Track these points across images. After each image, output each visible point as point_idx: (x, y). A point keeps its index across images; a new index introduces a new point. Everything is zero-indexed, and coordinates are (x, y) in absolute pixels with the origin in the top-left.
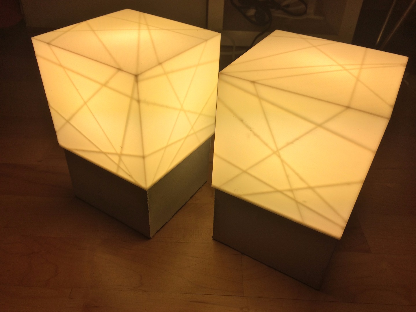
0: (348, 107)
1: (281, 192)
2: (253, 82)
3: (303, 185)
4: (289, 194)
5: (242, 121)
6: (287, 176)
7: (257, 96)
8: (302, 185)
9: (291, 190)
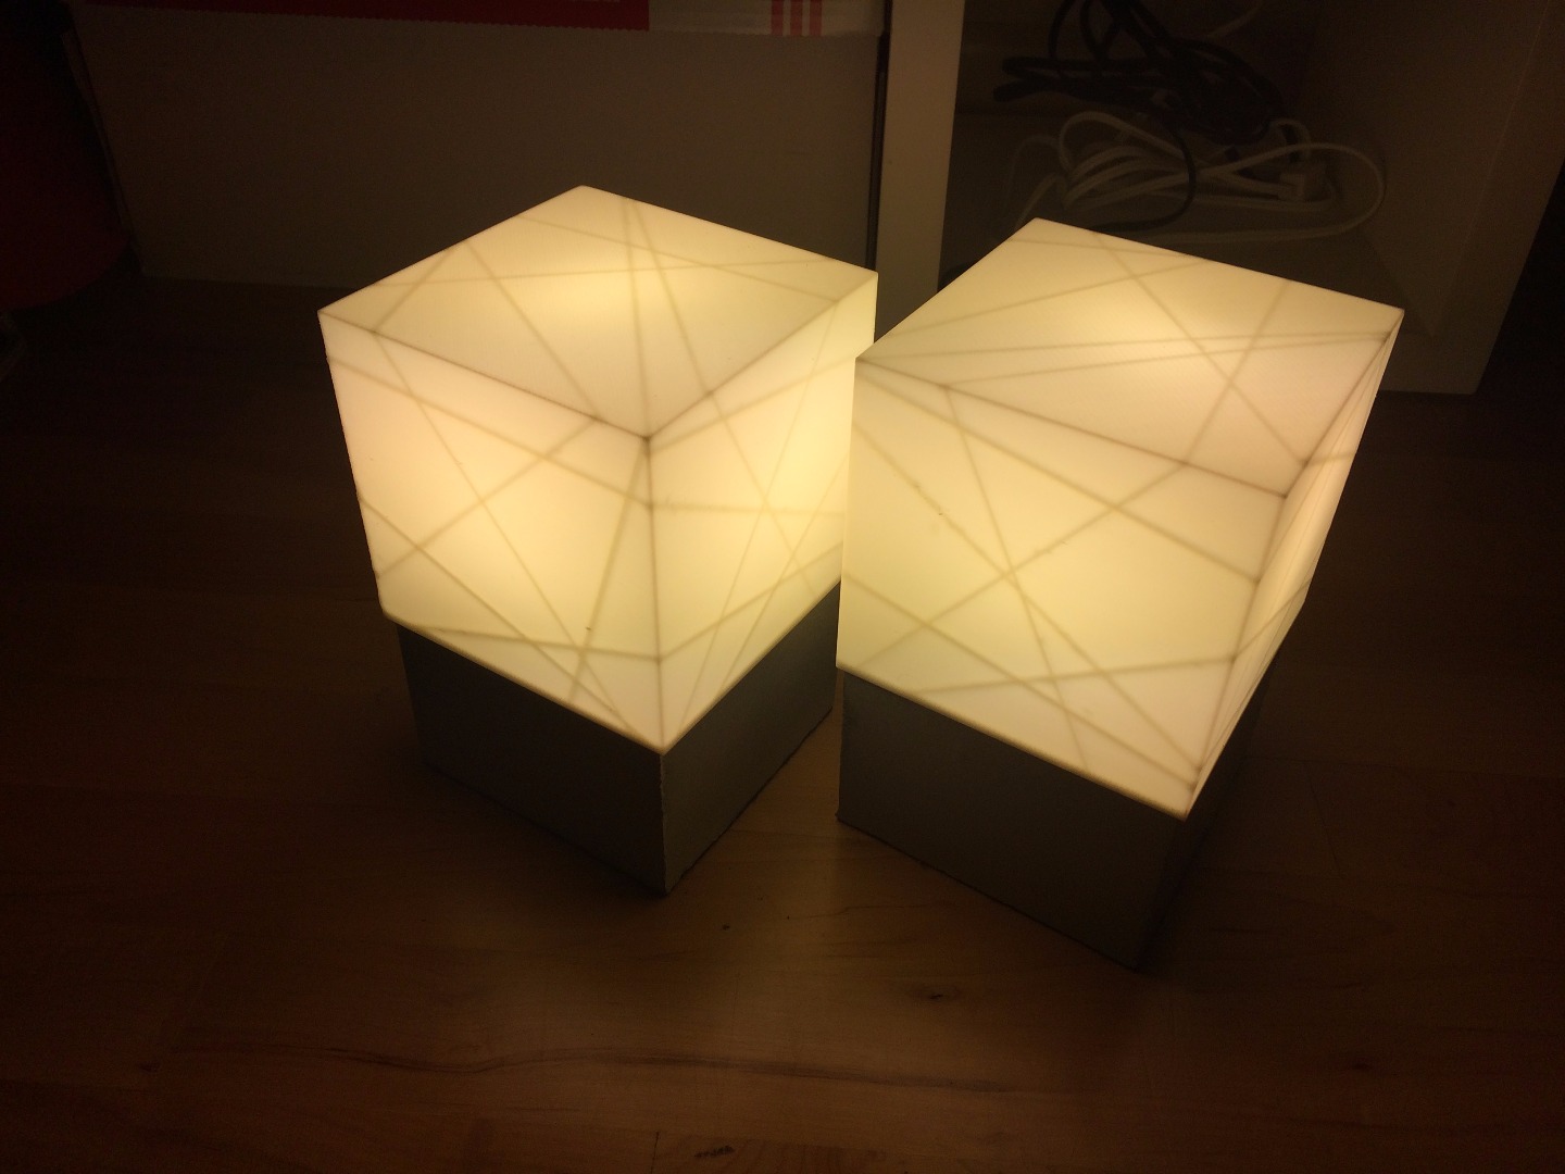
0: (1184, 463)
1: (1024, 684)
2: (945, 388)
3: (1082, 666)
4: (1047, 690)
5: (916, 486)
6: (1040, 641)
7: (956, 423)
8: (1080, 666)
9: (1052, 680)
